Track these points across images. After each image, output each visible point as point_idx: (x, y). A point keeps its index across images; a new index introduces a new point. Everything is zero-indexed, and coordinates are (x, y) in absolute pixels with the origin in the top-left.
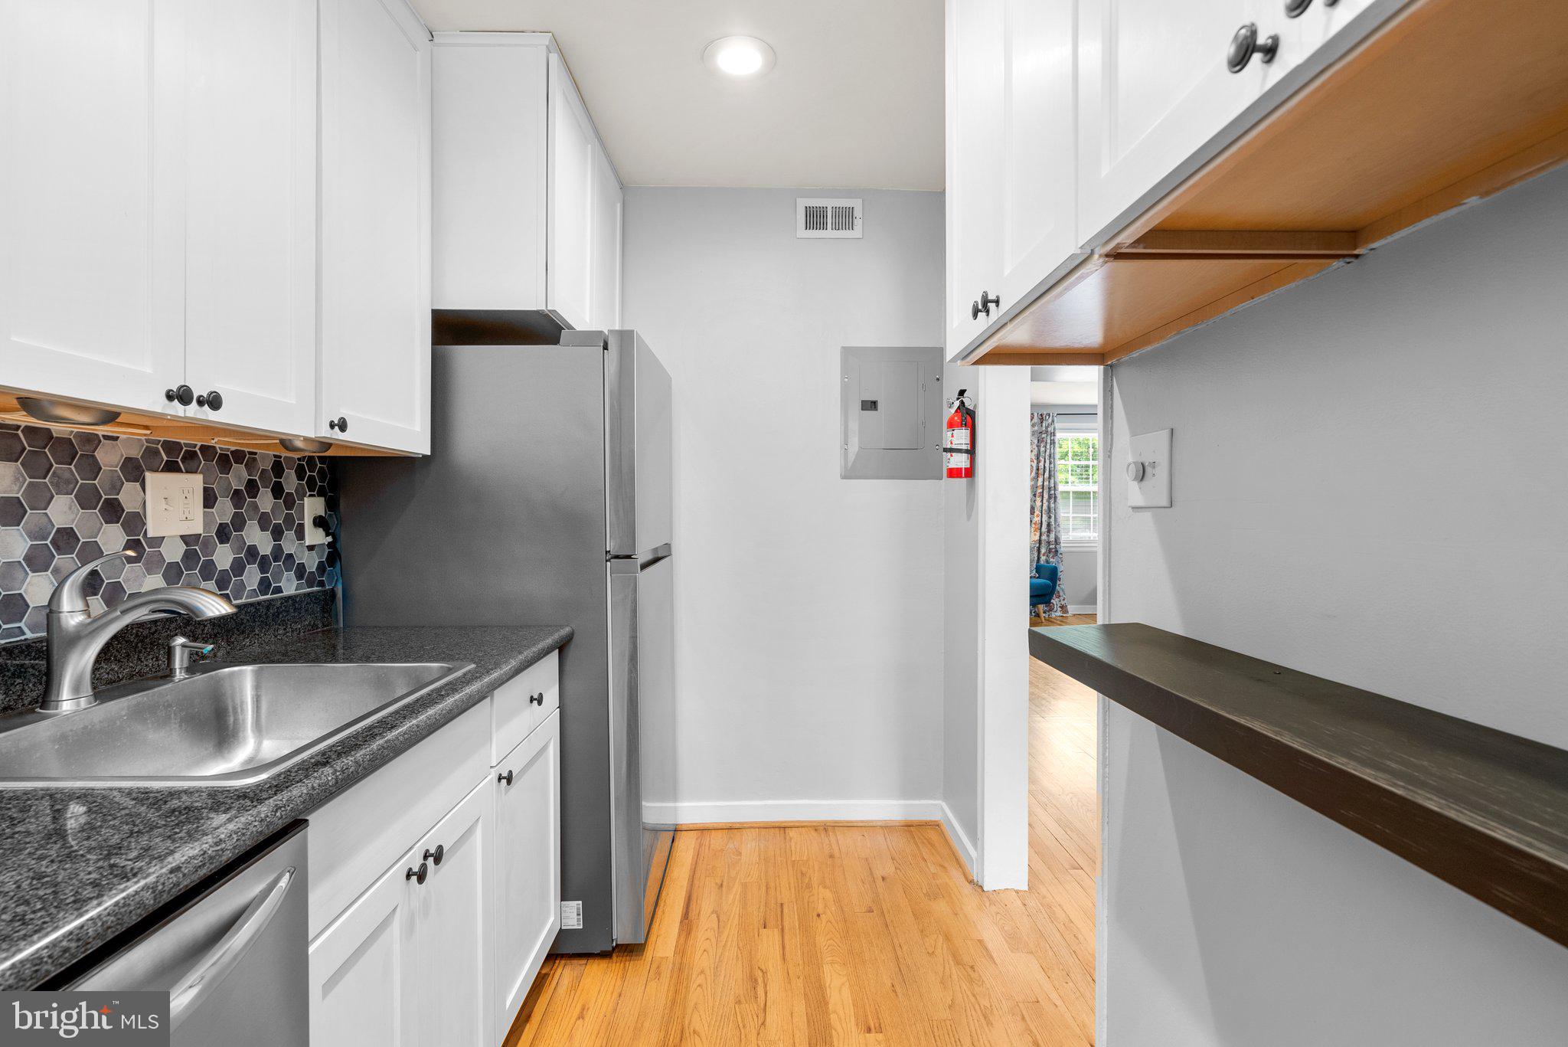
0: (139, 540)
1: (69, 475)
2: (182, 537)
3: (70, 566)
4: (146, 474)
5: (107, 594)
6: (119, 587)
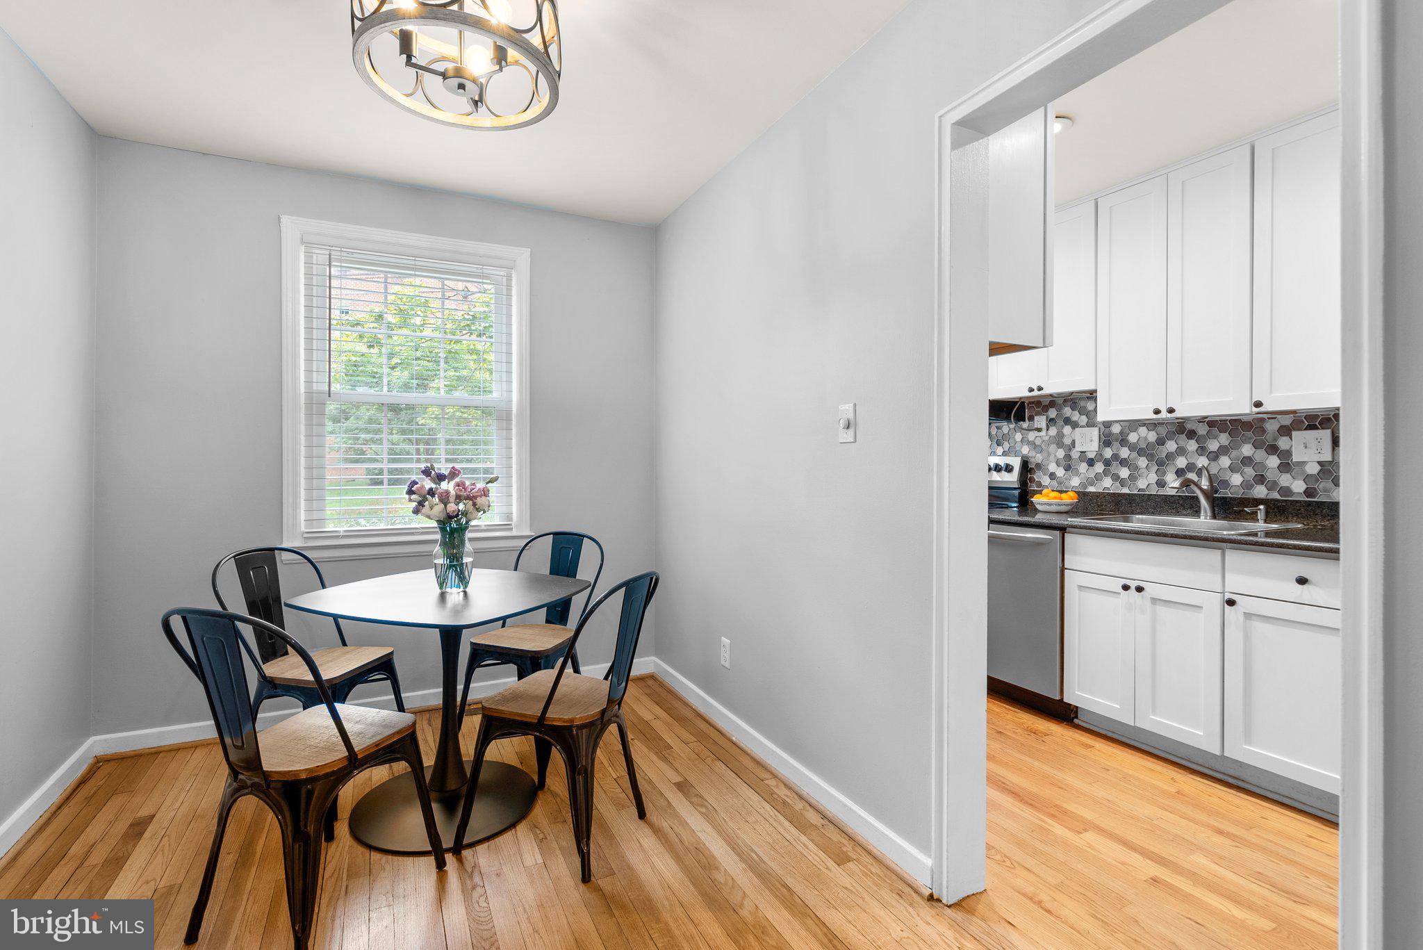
0: (1288, 462)
1: (1249, 436)
2: (1318, 462)
3: (1250, 472)
4: (1293, 433)
5: (1269, 485)
6: (1275, 483)
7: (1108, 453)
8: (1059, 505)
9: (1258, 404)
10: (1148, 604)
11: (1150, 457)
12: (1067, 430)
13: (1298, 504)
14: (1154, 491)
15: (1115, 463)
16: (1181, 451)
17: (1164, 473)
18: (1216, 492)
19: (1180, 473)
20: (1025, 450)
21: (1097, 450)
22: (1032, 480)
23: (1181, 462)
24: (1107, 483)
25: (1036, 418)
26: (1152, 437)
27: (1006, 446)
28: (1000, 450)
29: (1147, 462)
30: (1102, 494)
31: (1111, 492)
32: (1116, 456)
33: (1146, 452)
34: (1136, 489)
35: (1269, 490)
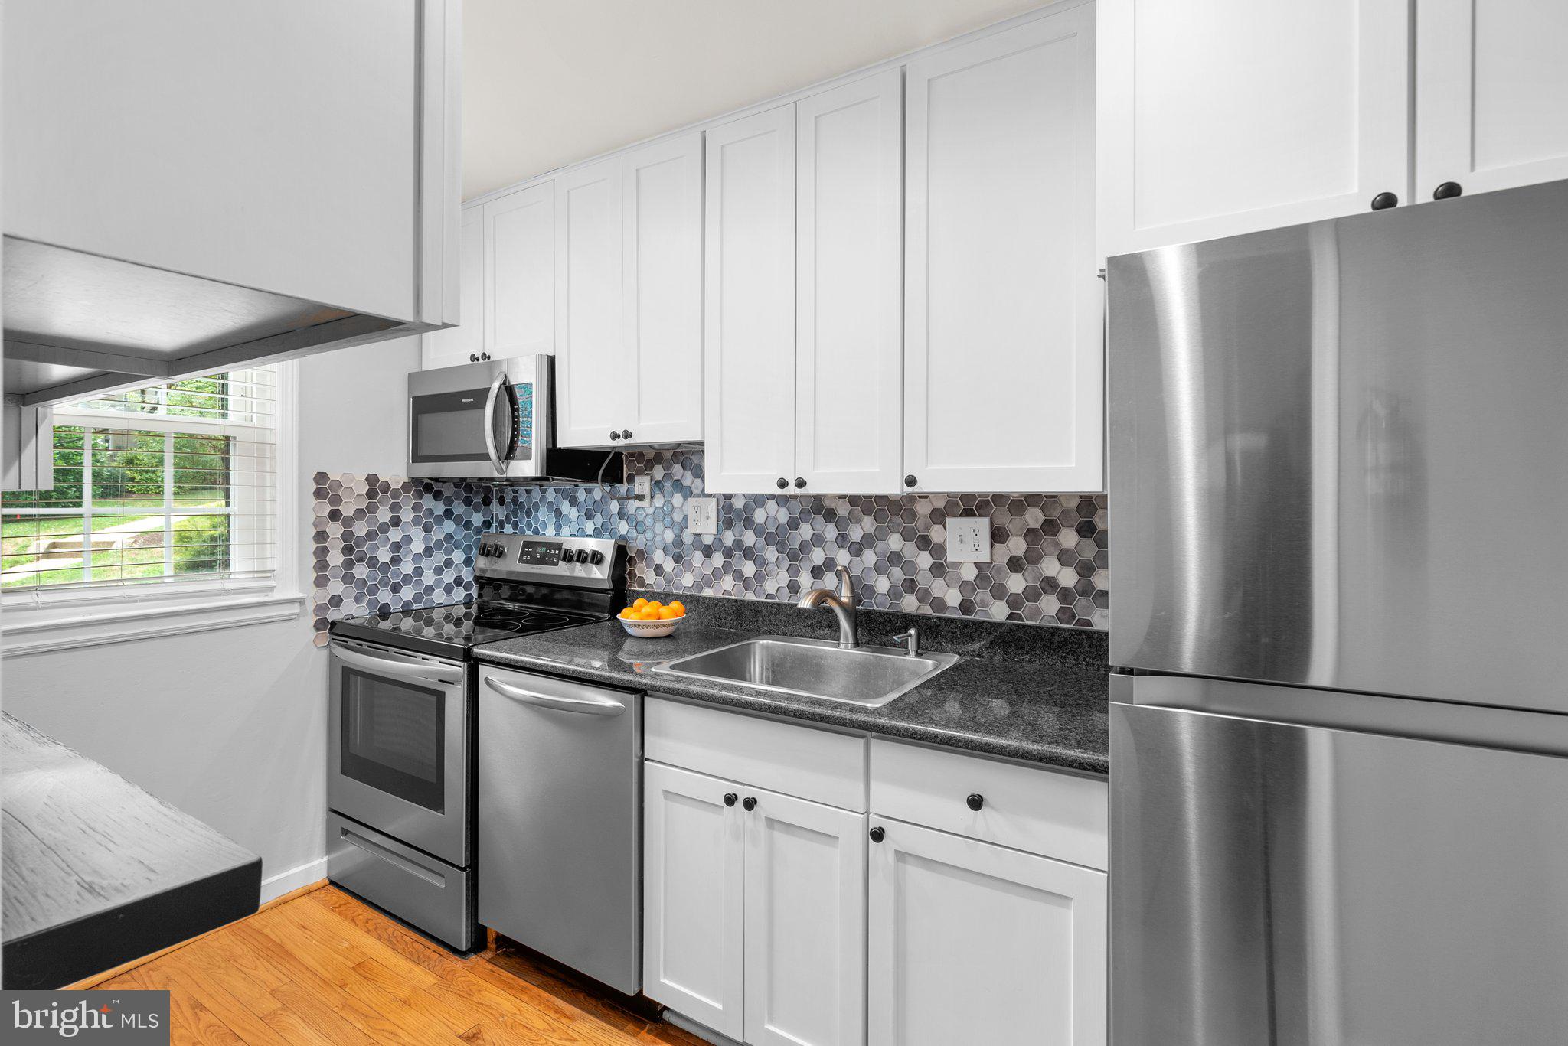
0: (942, 562)
1: (898, 521)
2: (975, 563)
3: (898, 573)
4: (947, 519)
5: (919, 595)
6: (927, 591)
7: (729, 538)
8: (656, 627)
9: (911, 481)
10: (762, 828)
11: (781, 547)
12: (678, 499)
13: (953, 625)
14: (784, 598)
15: (738, 554)
16: (818, 540)
17: (797, 572)
18: (859, 602)
19: (817, 572)
20: (623, 528)
21: (715, 532)
22: (632, 574)
23: (818, 556)
24: (728, 583)
25: (637, 479)
26: (783, 516)
27: (599, 519)
28: (590, 527)
29: (777, 554)
30: (721, 600)
31: (733, 597)
32: (738, 543)
33: (775, 539)
34: (764, 594)
35: (920, 601)
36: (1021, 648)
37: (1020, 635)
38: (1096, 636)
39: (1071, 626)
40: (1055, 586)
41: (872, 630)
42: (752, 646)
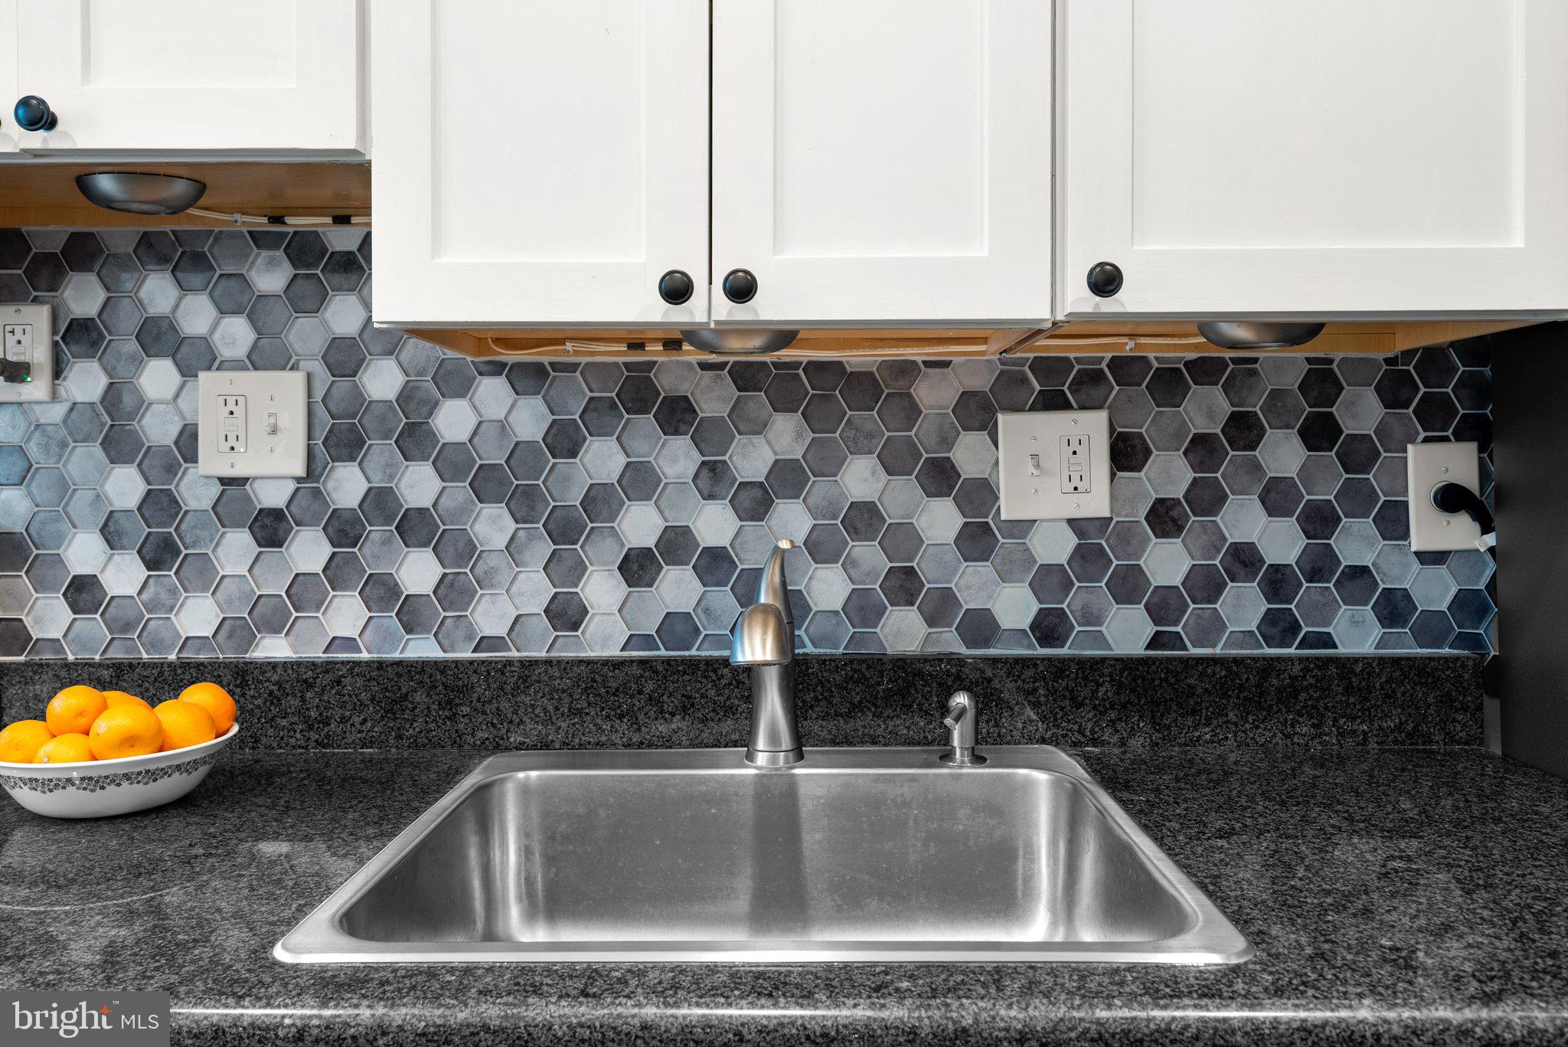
0: (987, 523)
1: (869, 426)
3: (871, 556)
4: (1000, 417)
5: (929, 607)
6: (948, 598)
7: (347, 484)
8: (151, 775)
9: (1107, 281)
11: (523, 503)
12: (156, 375)
13: (1029, 673)
15: (376, 532)
16: (640, 480)
17: (578, 571)
19: (637, 567)
21: (300, 470)
23: (640, 524)
24: (345, 616)
29: (511, 526)
30: (329, 666)
31: (365, 655)
32: (380, 501)
33: (504, 482)
34: (469, 637)
35: (931, 620)
36: (1194, 713)
37: (1191, 681)
38: (1358, 668)
39: (1291, 651)
40: (1253, 564)
41: (812, 707)
42: (496, 789)
